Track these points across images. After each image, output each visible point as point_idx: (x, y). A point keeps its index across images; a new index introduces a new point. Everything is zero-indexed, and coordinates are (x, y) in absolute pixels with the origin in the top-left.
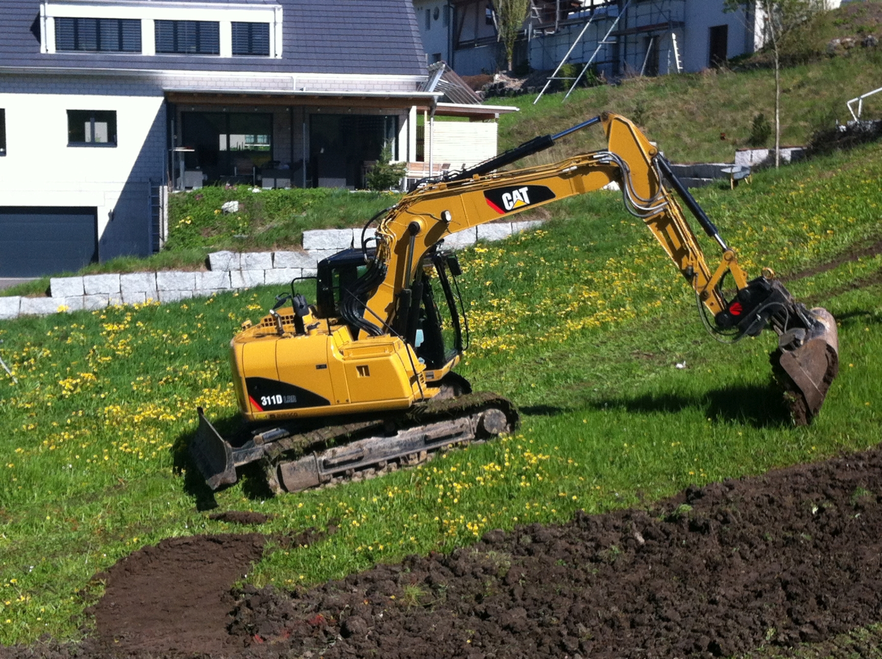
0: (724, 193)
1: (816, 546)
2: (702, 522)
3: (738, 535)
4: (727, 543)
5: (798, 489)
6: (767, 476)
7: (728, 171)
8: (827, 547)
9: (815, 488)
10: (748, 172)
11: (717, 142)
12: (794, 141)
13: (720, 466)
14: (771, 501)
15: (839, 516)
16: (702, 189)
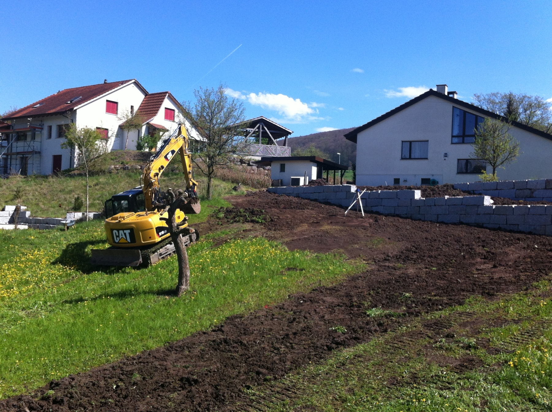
0: (62, 233)
1: (116, 405)
2: (60, 398)
3: (78, 403)
4: (73, 408)
5: (106, 377)
6: (90, 371)
7: (64, 222)
8: (121, 405)
9: (114, 376)
10: (74, 223)
11: (57, 208)
12: (94, 209)
13: (67, 368)
14: (94, 384)
15: (126, 389)
16: (51, 230)
